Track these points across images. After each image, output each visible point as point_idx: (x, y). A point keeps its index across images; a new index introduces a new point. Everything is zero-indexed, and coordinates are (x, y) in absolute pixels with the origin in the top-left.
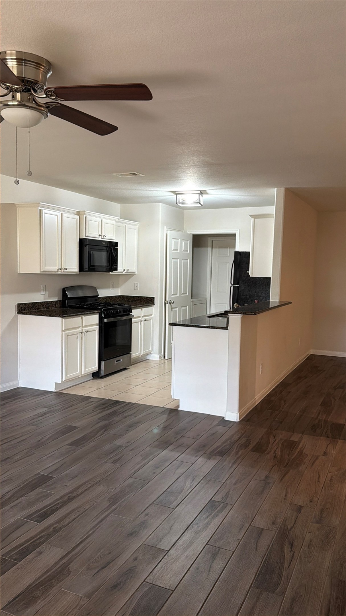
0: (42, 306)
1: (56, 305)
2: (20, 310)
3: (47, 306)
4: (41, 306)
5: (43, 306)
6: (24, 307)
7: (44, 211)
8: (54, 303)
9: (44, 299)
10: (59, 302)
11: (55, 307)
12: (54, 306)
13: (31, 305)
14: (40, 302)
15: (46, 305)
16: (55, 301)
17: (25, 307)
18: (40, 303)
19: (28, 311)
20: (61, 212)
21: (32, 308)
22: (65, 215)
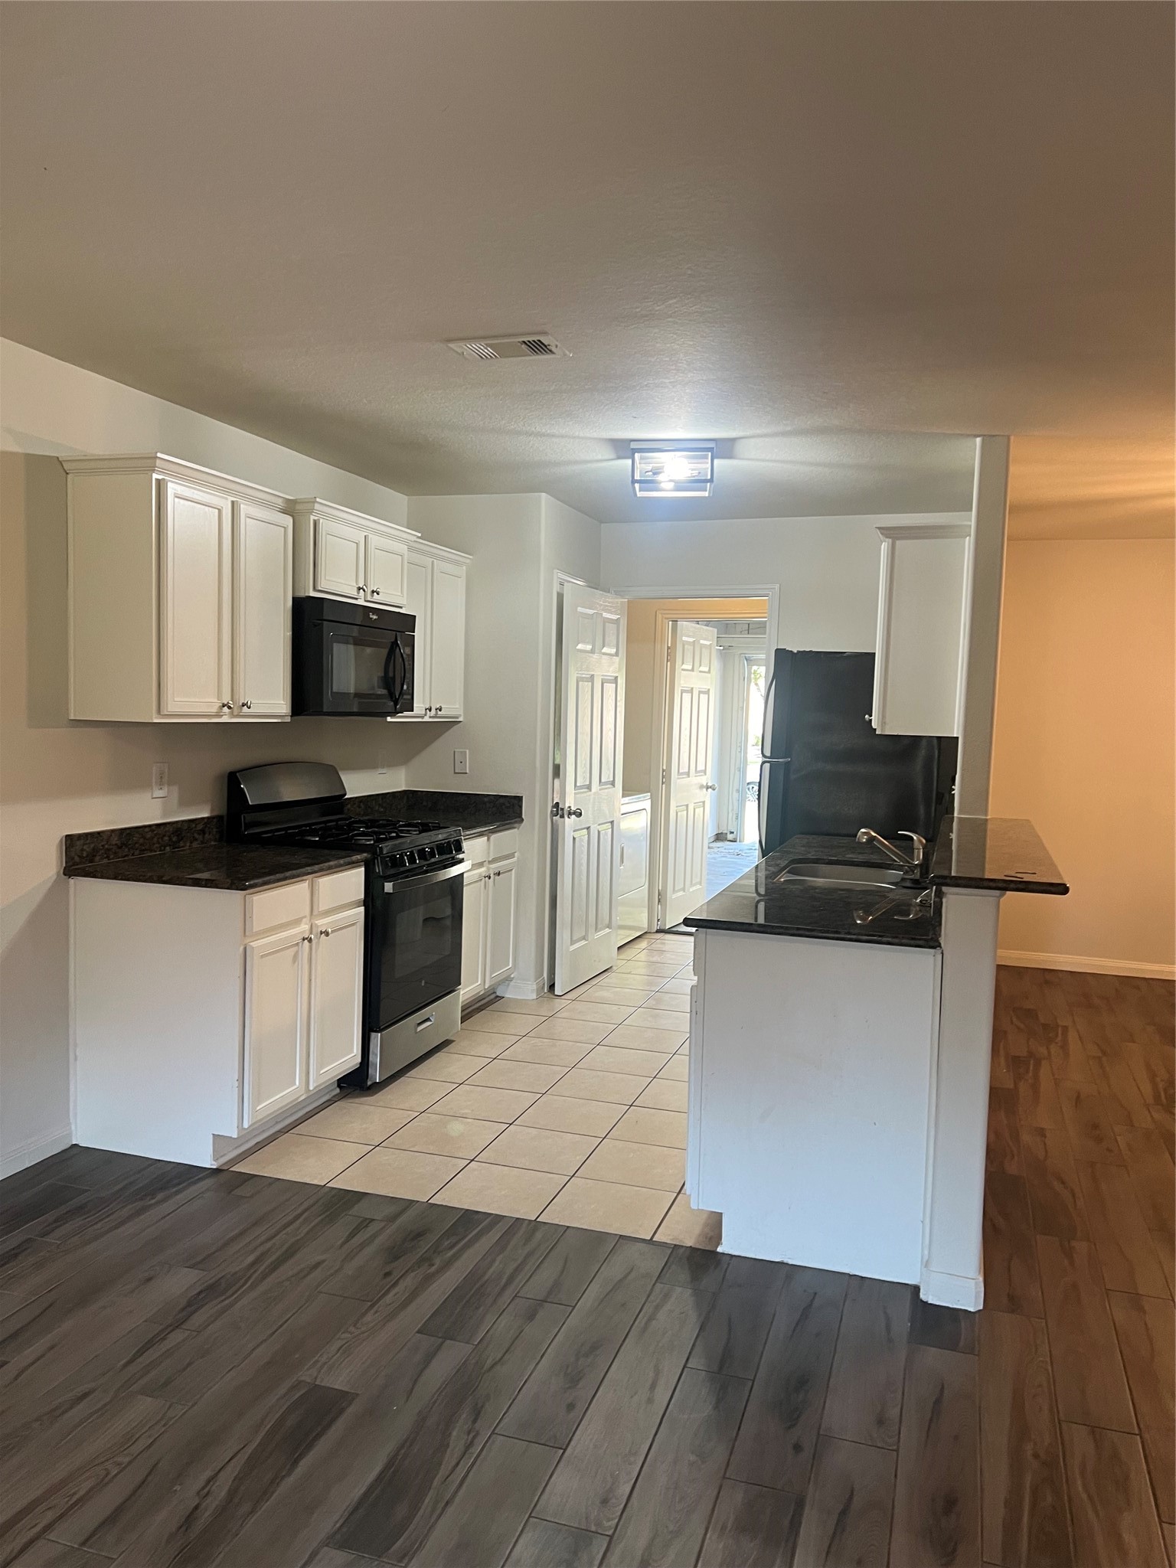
0: (155, 839)
1: (204, 834)
2: (77, 859)
3: (174, 839)
4: (153, 838)
5: (162, 838)
6: (92, 846)
7: (172, 488)
8: (200, 827)
9: (164, 815)
10: (215, 820)
11: (202, 842)
12: (200, 837)
13: (115, 840)
14: (150, 826)
15: (169, 837)
16: (203, 819)
17: (94, 849)
18: (147, 829)
19: (105, 861)
20: (235, 499)
21: (120, 848)
22: (245, 509)
